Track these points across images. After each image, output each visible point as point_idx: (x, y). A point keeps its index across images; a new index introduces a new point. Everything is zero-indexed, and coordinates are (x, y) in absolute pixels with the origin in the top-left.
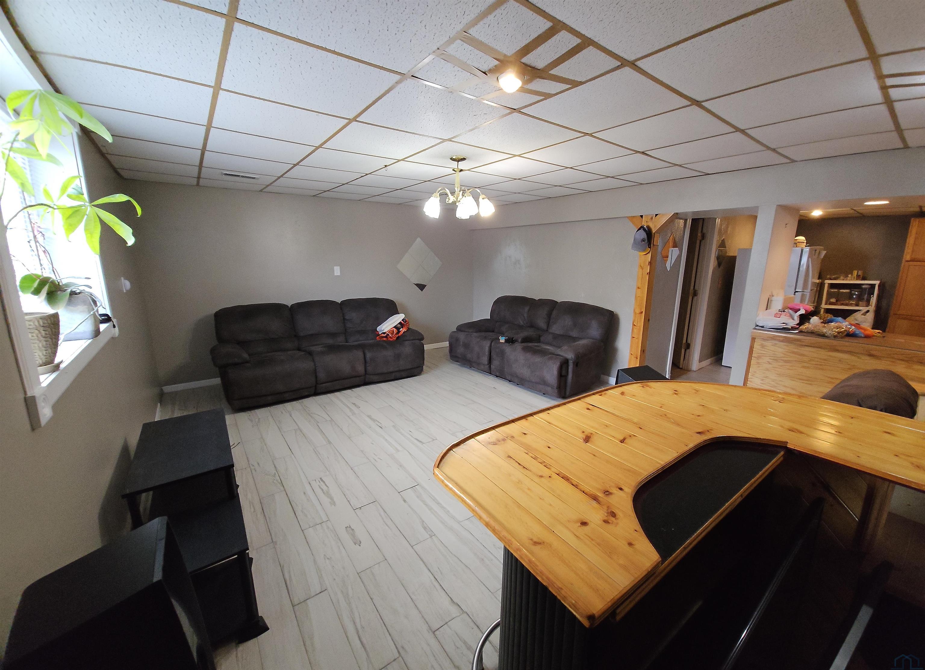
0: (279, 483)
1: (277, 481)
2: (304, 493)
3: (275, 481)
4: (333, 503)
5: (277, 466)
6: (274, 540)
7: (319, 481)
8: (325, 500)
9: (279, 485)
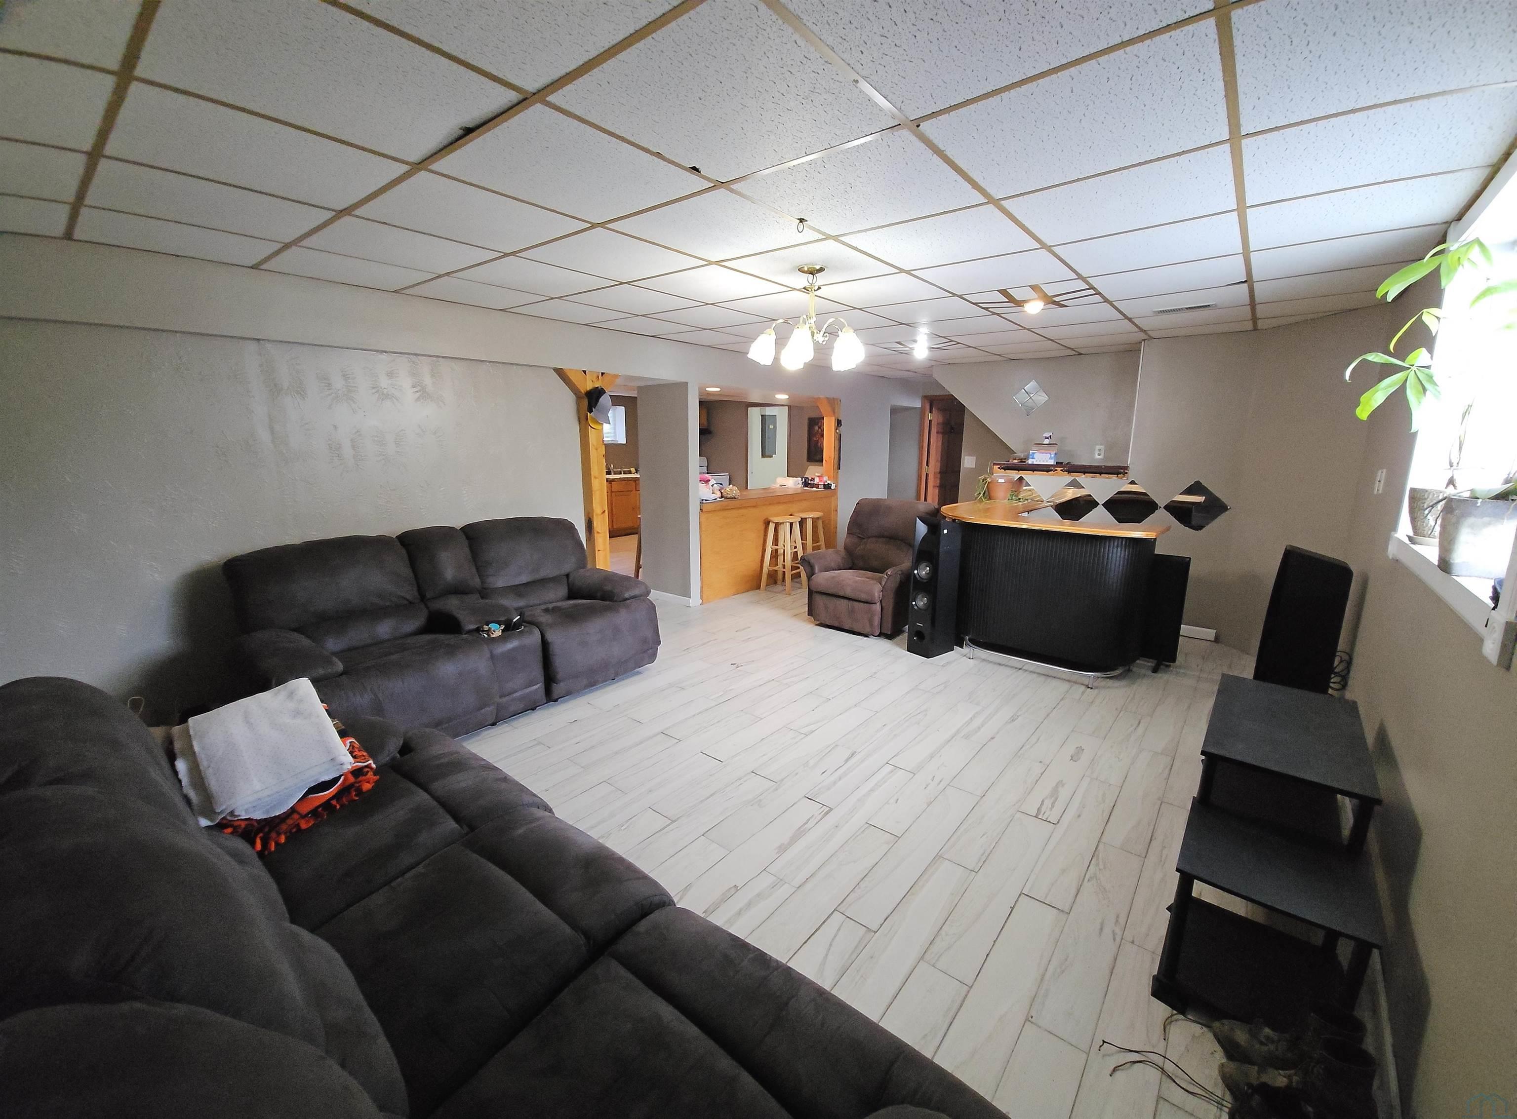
0: (1098, 859)
1: (1098, 865)
2: (1079, 816)
3: (1101, 867)
4: (1060, 784)
5: (1073, 891)
6: (1159, 802)
7: (1044, 814)
8: (1064, 794)
9: (1100, 856)
